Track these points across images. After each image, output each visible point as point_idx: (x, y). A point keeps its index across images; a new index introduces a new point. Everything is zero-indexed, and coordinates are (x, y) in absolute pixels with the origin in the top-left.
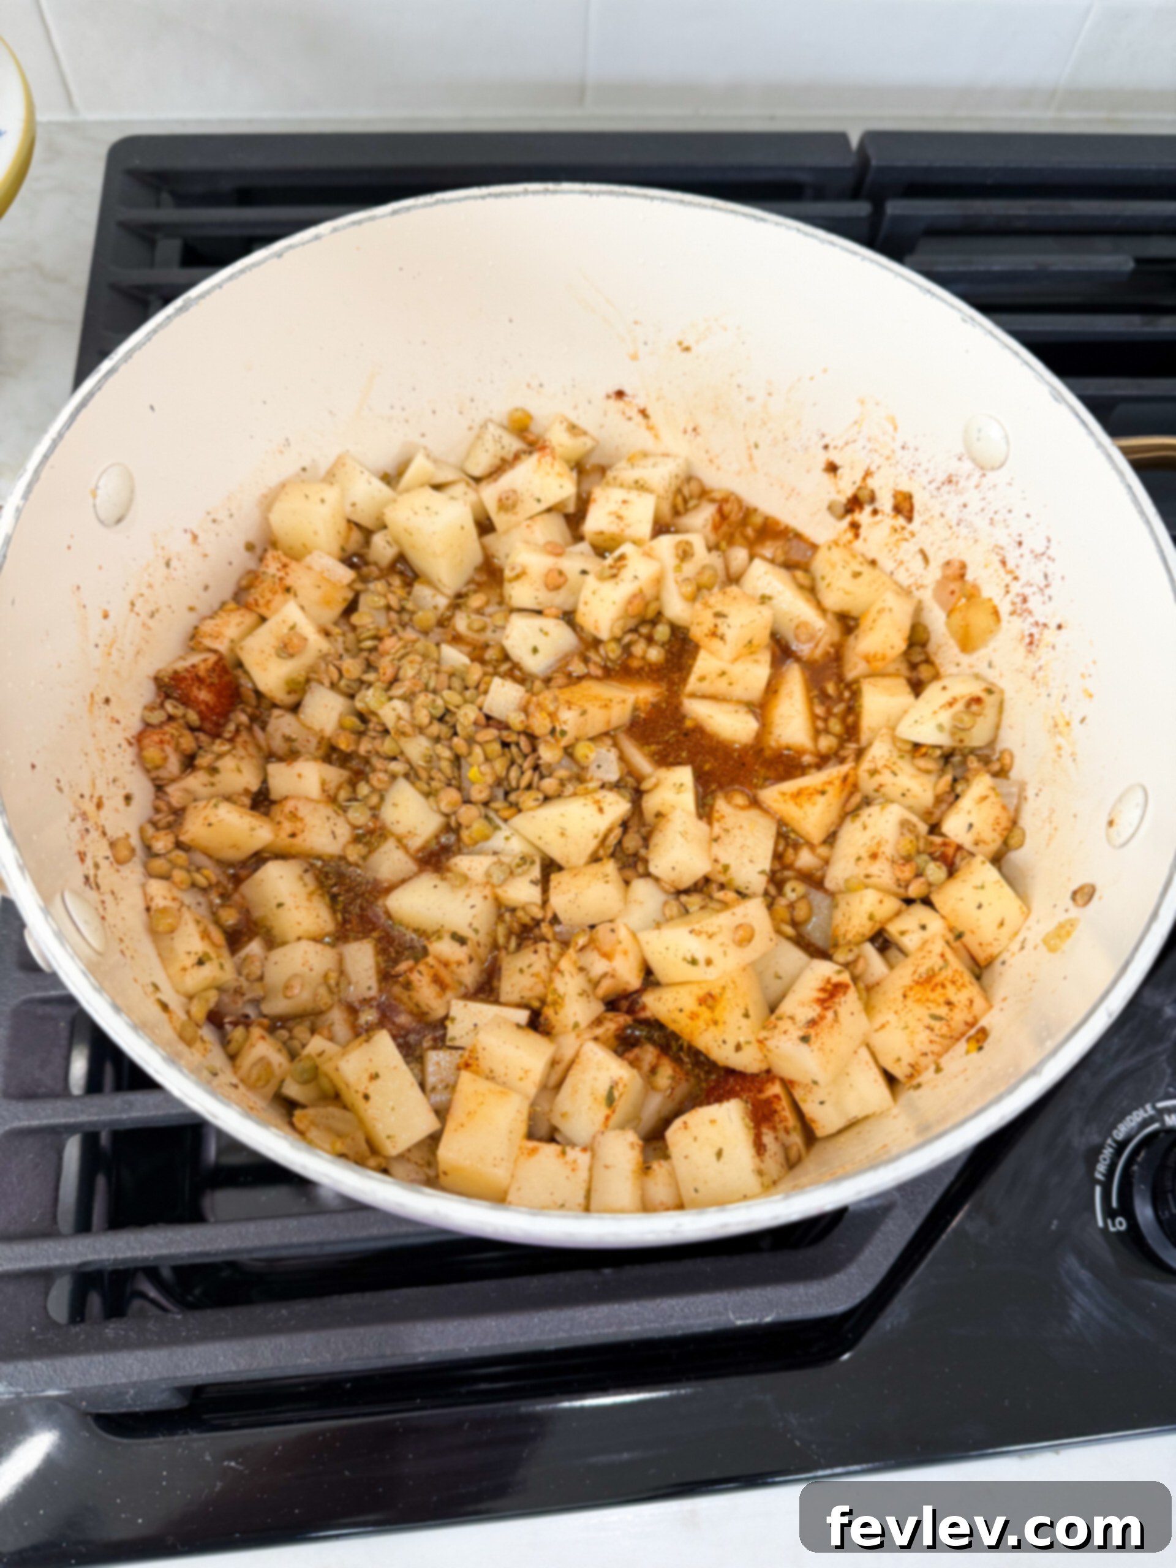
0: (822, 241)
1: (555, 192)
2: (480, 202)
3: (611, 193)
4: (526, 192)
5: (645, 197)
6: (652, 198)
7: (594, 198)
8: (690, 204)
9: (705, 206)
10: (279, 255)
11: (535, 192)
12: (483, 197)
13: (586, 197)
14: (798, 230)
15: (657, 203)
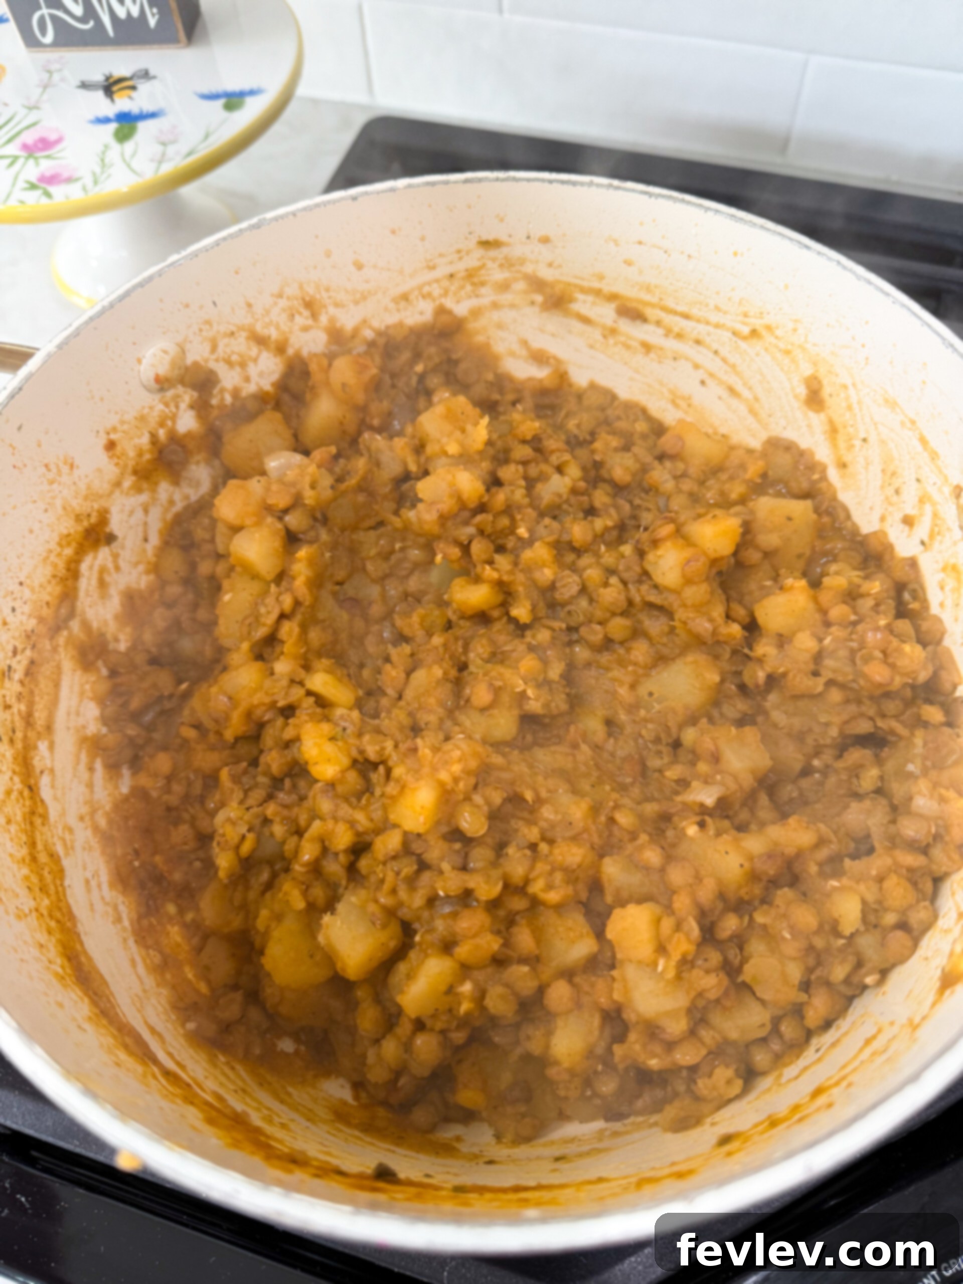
0: (859, 277)
1: (618, 188)
2: (546, 185)
3: (670, 198)
4: (591, 184)
5: (700, 206)
6: (707, 209)
7: (653, 199)
8: (741, 220)
9: (754, 225)
10: (354, 198)
11: (599, 186)
12: (551, 182)
13: (645, 198)
14: (839, 263)
15: (710, 214)
